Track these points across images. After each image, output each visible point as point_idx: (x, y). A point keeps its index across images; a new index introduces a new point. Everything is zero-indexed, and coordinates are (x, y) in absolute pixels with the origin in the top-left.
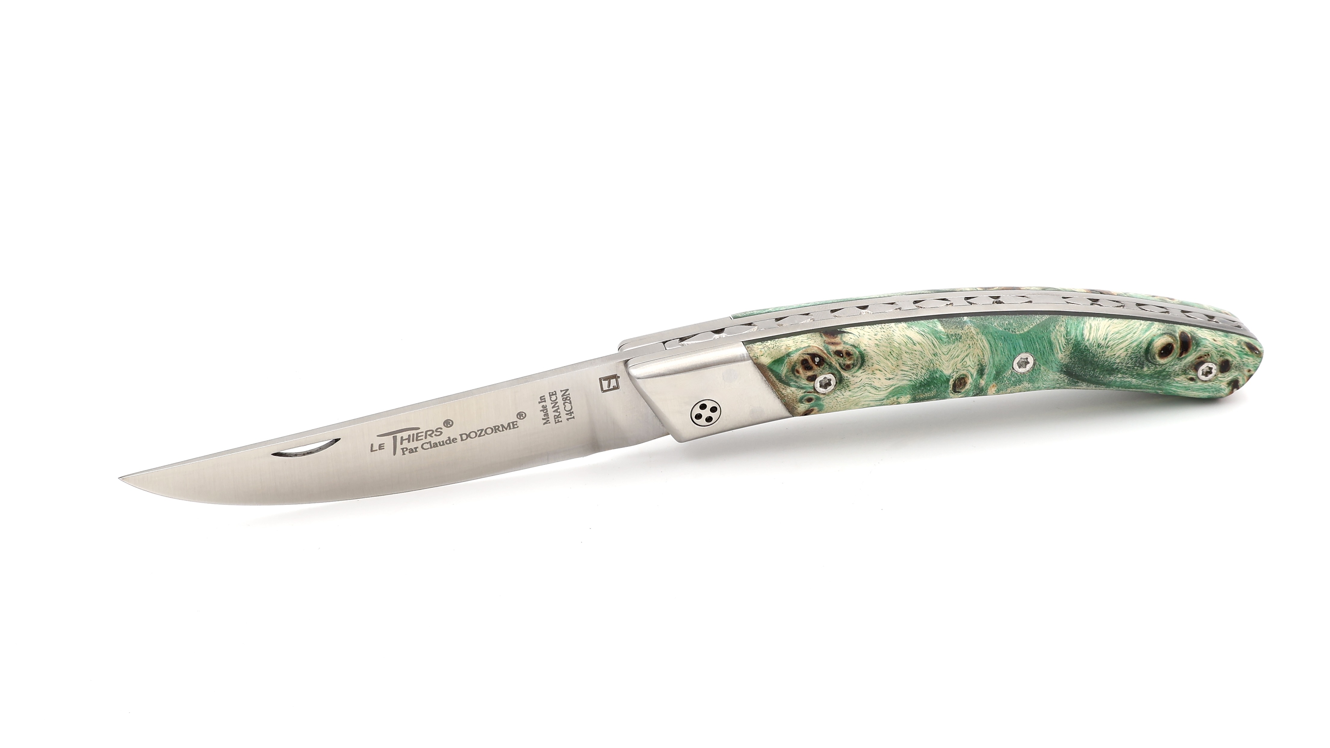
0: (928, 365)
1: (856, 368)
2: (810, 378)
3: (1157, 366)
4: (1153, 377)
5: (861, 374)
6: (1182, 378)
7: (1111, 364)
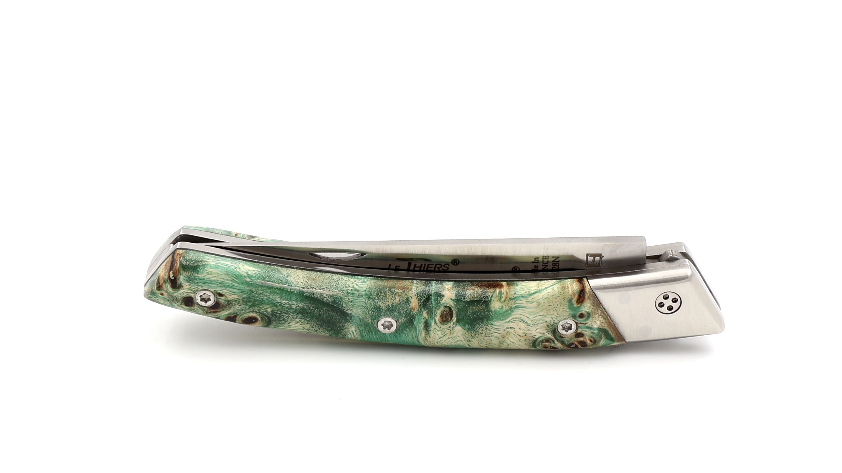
0: (476, 335)
1: (540, 339)
2: (581, 335)
3: (258, 311)
4: (260, 301)
5: (536, 334)
6: (232, 297)
7: (303, 318)
